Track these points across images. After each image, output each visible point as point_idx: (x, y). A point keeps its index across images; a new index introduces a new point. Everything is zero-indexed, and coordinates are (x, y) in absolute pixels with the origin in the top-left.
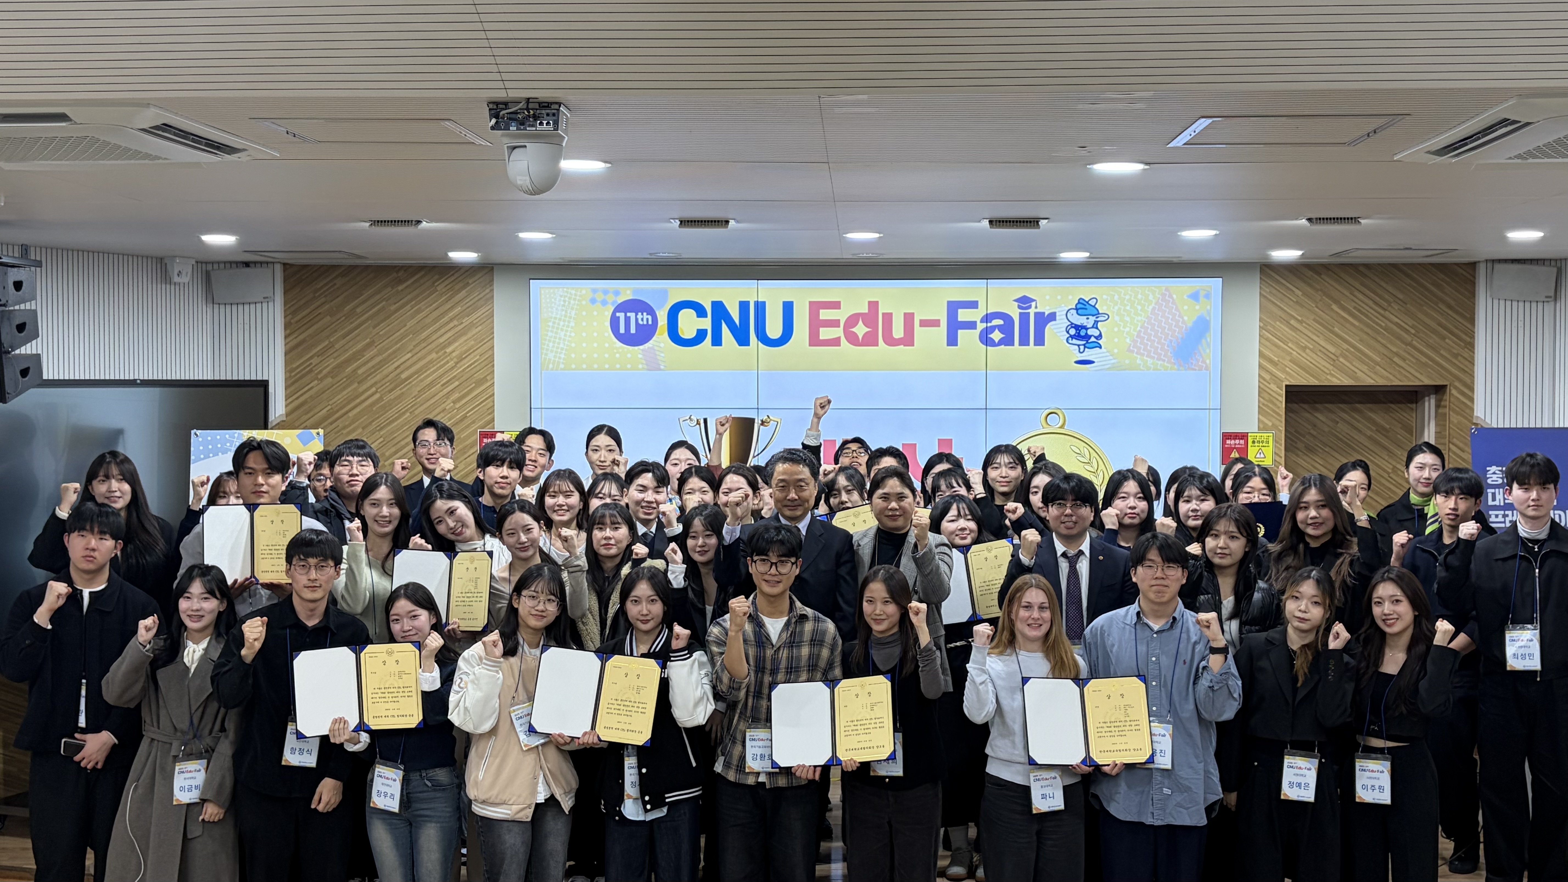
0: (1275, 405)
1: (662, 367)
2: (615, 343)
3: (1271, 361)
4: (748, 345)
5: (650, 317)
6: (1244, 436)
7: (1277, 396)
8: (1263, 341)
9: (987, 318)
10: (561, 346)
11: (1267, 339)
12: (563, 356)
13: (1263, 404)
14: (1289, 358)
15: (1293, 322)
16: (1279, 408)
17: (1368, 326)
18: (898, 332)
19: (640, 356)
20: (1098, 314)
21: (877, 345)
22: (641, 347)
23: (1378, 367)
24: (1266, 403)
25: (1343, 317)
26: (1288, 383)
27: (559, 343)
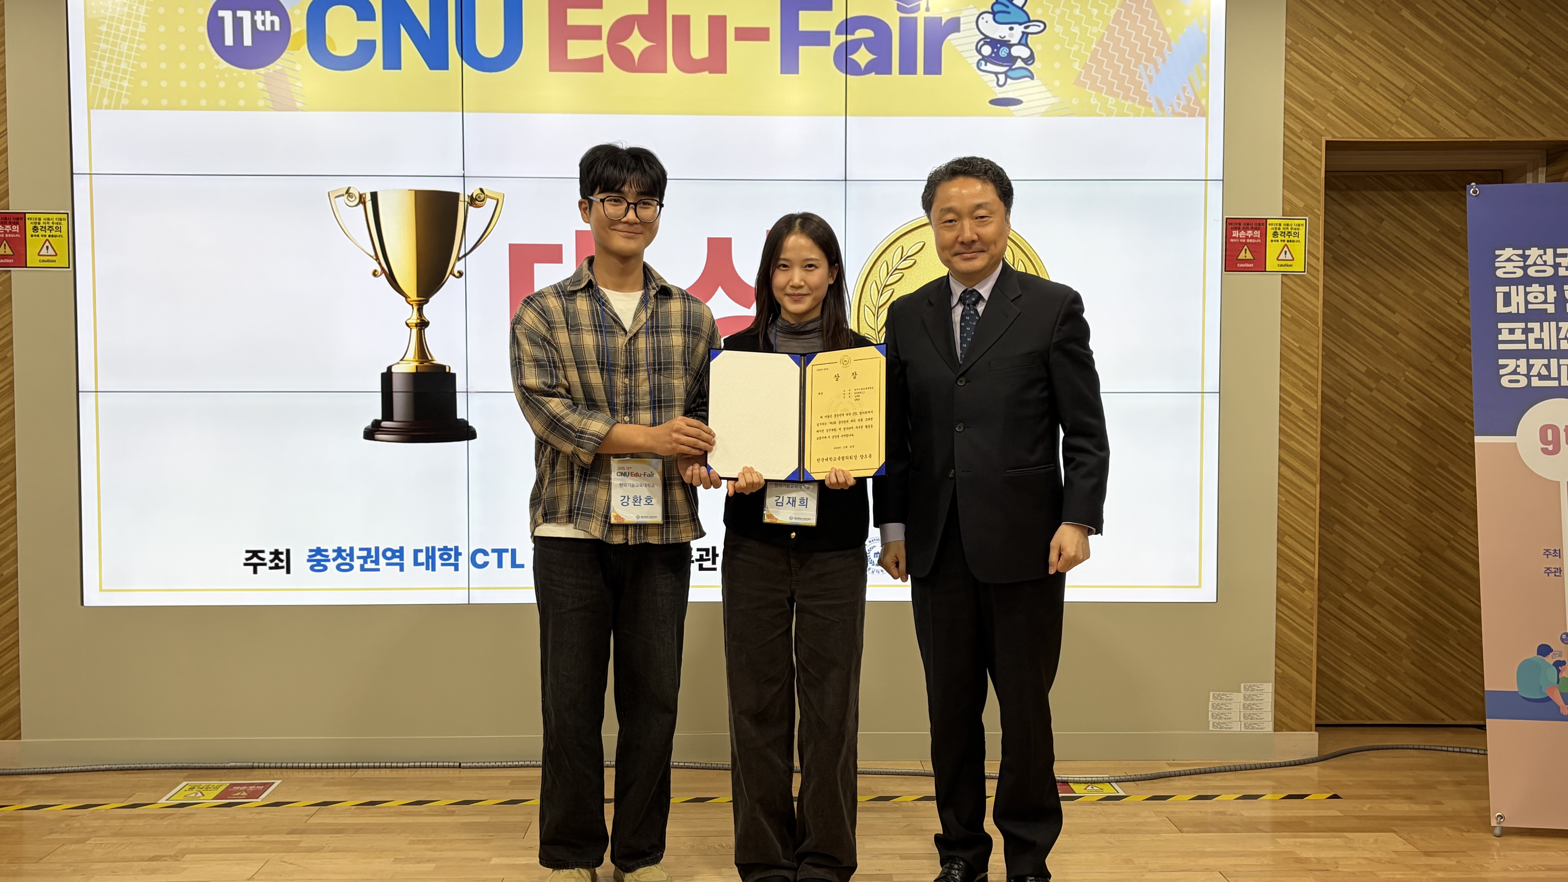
0: (1310, 174)
1: (298, 105)
2: (218, 63)
3: (1303, 102)
4: (446, 67)
5: (276, 19)
6: (1260, 224)
7: (1313, 160)
8: (1292, 68)
9: (847, 27)
10: (123, 66)
11: (1299, 67)
12: (125, 84)
13: (1291, 173)
14: (1332, 97)
15: (1338, 38)
16: (1315, 178)
17: (1459, 44)
18: (700, 49)
19: (261, 85)
20: (1028, 21)
21: (664, 71)
22: (262, 70)
23: (1472, 111)
24: (1295, 170)
25: (1419, 31)
26: (1330, 138)
27: (119, 62)
